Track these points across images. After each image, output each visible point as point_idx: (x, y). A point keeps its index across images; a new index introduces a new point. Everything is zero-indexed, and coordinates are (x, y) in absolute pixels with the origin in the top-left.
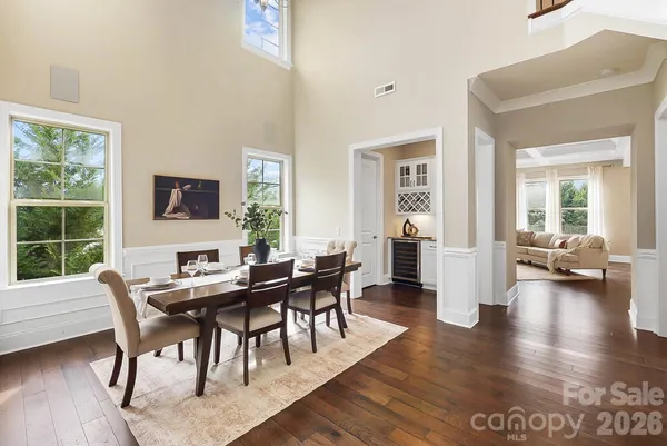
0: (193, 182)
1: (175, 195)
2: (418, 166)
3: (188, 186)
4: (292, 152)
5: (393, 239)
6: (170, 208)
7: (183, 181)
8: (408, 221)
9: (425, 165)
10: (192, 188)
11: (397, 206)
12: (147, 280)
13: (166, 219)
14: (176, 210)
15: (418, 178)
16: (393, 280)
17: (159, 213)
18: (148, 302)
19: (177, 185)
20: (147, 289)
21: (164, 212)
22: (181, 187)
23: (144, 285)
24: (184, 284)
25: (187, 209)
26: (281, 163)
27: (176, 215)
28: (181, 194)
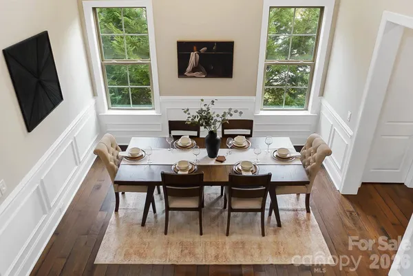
0: (209, 44)
1: (194, 57)
3: (205, 49)
6: (189, 68)
7: (199, 45)
10: (206, 51)
13: (186, 77)
14: (194, 70)
17: (182, 72)
19: (195, 48)
21: (185, 71)
22: (198, 50)
25: (203, 69)
27: (194, 74)
28: (198, 56)
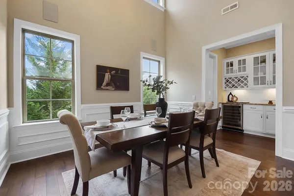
0: (116, 69)
1: (107, 77)
2: (240, 61)
4: (165, 56)
5: (223, 104)
6: (104, 83)
7: (111, 69)
8: (231, 94)
9: (244, 60)
10: (115, 73)
11: (224, 85)
12: (95, 123)
13: (102, 89)
15: (239, 68)
16: (223, 127)
17: (99, 86)
18: (96, 139)
19: (108, 71)
20: (95, 129)
21: (102, 85)
22: (110, 72)
23: (93, 126)
24: (119, 126)
26: (159, 62)
27: (108, 88)
28: (110, 76)
